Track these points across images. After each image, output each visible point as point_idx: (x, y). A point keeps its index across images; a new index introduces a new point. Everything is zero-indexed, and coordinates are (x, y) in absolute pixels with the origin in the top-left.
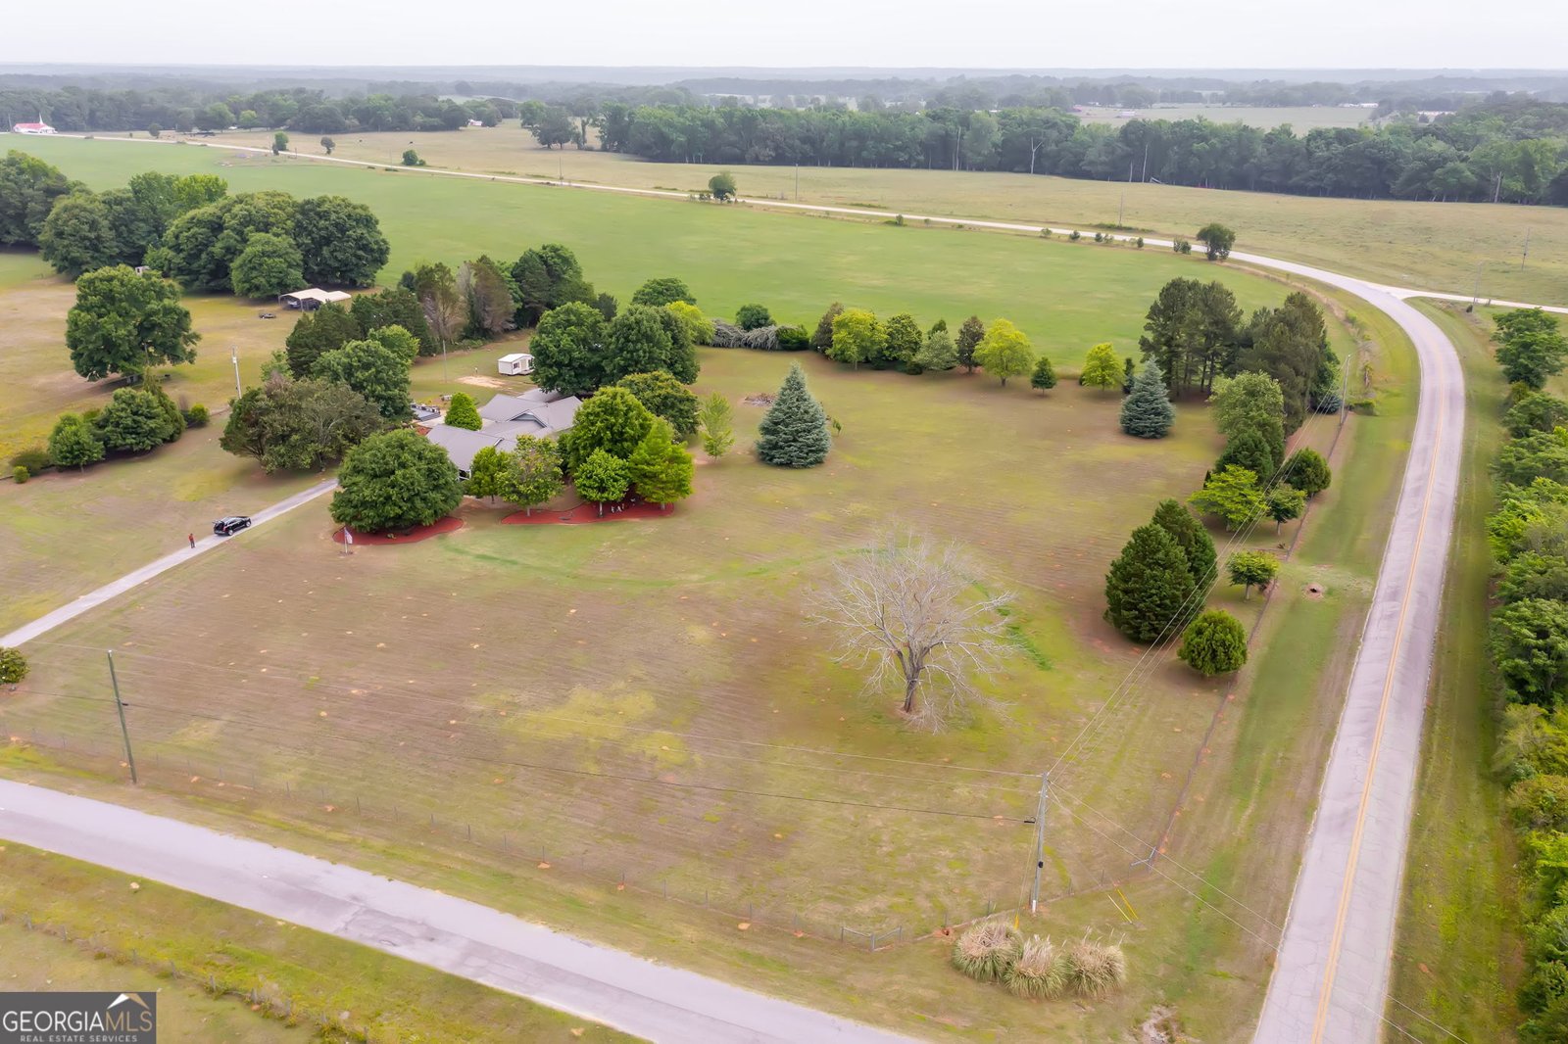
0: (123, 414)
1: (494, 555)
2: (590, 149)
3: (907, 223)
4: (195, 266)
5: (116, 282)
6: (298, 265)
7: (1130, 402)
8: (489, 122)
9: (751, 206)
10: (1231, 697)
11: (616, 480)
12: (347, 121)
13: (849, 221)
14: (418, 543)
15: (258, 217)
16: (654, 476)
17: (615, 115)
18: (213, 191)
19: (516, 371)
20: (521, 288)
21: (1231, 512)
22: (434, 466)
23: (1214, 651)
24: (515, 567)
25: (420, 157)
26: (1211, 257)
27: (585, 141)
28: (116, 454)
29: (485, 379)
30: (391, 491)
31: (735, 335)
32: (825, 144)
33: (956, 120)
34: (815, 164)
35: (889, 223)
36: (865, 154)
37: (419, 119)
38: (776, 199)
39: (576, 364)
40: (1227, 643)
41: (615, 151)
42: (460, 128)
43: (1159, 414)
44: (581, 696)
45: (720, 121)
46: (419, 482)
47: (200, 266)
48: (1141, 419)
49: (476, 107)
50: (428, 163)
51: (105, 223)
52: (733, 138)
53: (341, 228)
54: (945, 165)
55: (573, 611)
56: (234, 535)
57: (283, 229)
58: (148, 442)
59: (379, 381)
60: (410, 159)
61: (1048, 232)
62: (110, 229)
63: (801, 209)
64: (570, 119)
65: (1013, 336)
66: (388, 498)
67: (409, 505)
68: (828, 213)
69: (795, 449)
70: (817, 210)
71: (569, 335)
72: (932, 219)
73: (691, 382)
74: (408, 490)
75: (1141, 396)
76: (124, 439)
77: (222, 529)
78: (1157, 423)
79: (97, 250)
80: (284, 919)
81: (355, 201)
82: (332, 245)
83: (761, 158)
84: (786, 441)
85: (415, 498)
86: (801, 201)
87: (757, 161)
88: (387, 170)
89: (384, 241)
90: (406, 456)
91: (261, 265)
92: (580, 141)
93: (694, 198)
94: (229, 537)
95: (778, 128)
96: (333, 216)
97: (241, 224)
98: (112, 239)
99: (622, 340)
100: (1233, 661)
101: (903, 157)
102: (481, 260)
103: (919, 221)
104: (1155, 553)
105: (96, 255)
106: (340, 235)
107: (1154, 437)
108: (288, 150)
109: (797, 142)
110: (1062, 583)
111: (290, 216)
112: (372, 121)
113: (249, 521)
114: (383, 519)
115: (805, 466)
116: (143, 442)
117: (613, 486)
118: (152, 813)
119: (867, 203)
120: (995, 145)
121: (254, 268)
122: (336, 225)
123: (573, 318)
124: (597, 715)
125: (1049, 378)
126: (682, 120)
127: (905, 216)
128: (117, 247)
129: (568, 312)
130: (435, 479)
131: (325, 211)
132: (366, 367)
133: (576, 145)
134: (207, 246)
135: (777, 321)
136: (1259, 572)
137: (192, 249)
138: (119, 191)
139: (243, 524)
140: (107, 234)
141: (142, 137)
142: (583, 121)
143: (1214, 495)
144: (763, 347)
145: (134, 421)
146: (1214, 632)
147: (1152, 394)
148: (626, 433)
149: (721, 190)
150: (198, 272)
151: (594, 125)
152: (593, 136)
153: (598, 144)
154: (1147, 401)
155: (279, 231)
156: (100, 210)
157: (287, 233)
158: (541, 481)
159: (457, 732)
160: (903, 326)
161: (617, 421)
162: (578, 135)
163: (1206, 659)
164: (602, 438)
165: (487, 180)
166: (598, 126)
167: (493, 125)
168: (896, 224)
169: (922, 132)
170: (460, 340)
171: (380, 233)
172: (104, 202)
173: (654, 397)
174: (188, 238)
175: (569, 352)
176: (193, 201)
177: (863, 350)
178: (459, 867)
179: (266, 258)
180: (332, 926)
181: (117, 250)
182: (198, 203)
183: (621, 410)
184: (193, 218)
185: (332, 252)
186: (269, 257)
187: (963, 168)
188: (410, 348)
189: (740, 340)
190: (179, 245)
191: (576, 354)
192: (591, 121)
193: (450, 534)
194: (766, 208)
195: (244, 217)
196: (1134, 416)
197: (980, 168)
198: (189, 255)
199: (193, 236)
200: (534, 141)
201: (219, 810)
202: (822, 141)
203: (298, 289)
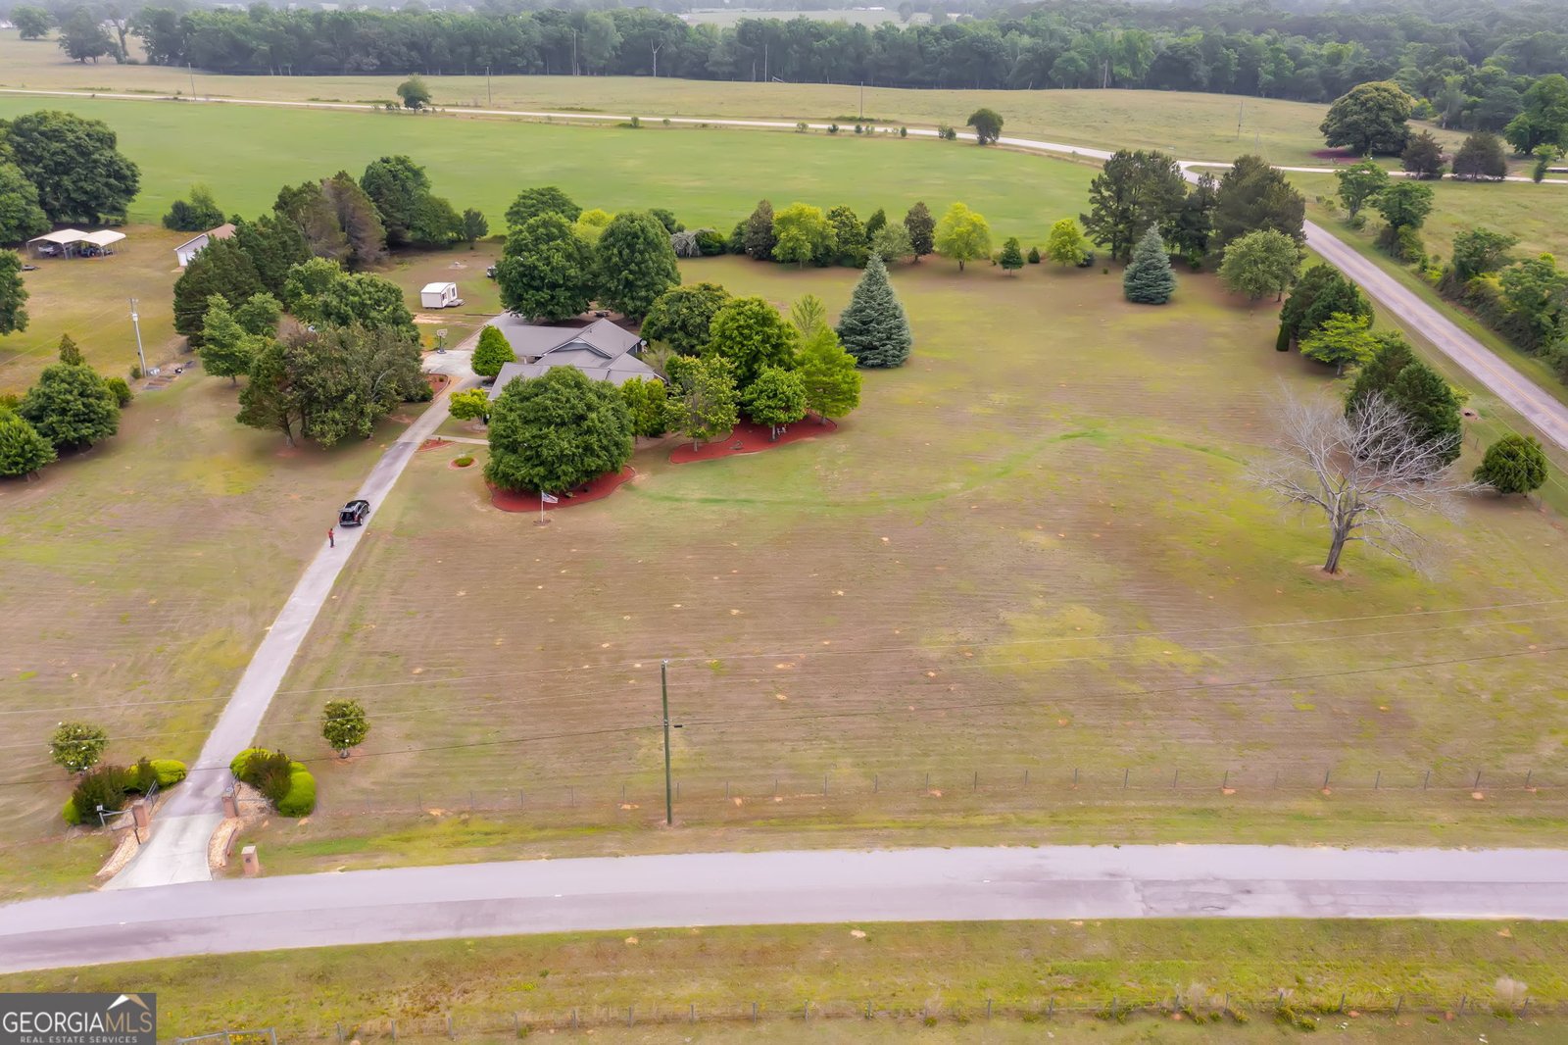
2: (134, 63)
3: (644, 125)
6: (35, 201)
10: (1543, 511)
13: (574, 123)
17: (163, 21)
19: (446, 302)
24: (759, 505)
26: (982, 142)
27: (125, 54)
30: (590, 439)
32: (434, 50)
34: (424, 74)
35: (624, 125)
38: (468, 106)
43: (1168, 280)
44: (1020, 621)
45: (308, 26)
48: (1152, 286)
61: (805, 127)
63: (517, 116)
64: (101, 27)
66: (587, 447)
68: (550, 118)
69: (891, 347)
70: (530, 117)
72: (671, 120)
75: (1150, 264)
77: (353, 519)
78: (1168, 288)
82: (74, 173)
83: (364, 67)
84: (880, 341)
87: (358, 70)
92: (119, 53)
95: (379, 33)
96: (68, 136)
101: (522, 62)
102: (339, 178)
103: (659, 122)
109: (404, 48)
111: (6, 139)
124: (1060, 635)
125: (1019, 258)
127: (641, 118)
131: (54, 130)
133: (113, 59)
147: (1159, 261)
149: (414, 99)
151: (135, 33)
152: (135, 47)
153: (142, 56)
154: (1156, 268)
157: (9, 161)
159: (949, 683)
160: (848, 218)
162: (116, 48)
166: (141, 35)
168: (630, 126)
180: (1133, 909)
185: (75, 183)
192: (131, 28)
196: (1144, 284)
197: (601, 72)
200: (65, 56)
202: (430, 47)
203: (48, 231)
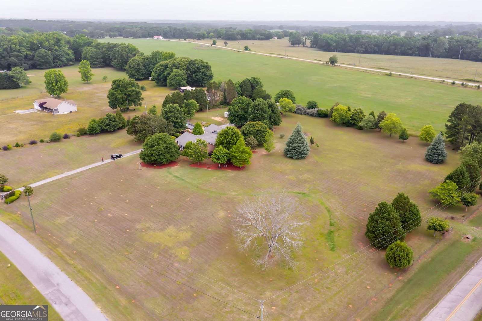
0: (106, 120)
1: (179, 176)
2: (307, 47)
3: (394, 75)
4: (159, 78)
5: (121, 82)
6: (185, 79)
7: (429, 149)
8: (279, 37)
9: (342, 67)
10: (400, 278)
11: (223, 157)
12: (238, 37)
13: (373, 73)
14: (161, 169)
15: (177, 64)
16: (236, 157)
17: (316, 36)
18: (171, 56)
20: (241, 90)
21: (443, 200)
22: (169, 146)
23: (395, 258)
24: (183, 181)
25: (249, 48)
27: (305, 44)
28: (104, 131)
29: (220, 118)
30: (153, 152)
31: (304, 110)
32: (382, 47)
33: (432, 40)
34: (379, 54)
35: (387, 75)
36: (396, 51)
37: (258, 36)
38: (352, 65)
39: (239, 116)
40: (401, 256)
41: (315, 48)
42: (270, 39)
43: (440, 155)
44: (171, 230)
45: (348, 39)
46: (162, 150)
47: (161, 78)
48: (432, 156)
49: (277, 33)
50: (251, 50)
51: (142, 64)
52: (351, 44)
53: (199, 68)
54: (426, 55)
55: (189, 199)
56: (116, 160)
57: (183, 68)
58: (112, 129)
59: (175, 117)
60: (246, 49)
61: (444, 81)
62: (143, 66)
64: (302, 37)
65: (395, 119)
66: (152, 154)
67: (158, 157)
69: (294, 152)
70: (363, 69)
71: (238, 107)
72: (402, 74)
73: (278, 125)
74: (159, 152)
75: (433, 147)
76: (106, 127)
77: (113, 157)
78: (439, 158)
79: (139, 72)
80: (35, 286)
81: (205, 61)
82: (196, 74)
83: (360, 51)
84: (292, 150)
85: (161, 155)
86: (360, 66)
87: (358, 52)
88: (238, 51)
89: (212, 74)
90: (160, 142)
91: (174, 78)
92: (304, 44)
93: (324, 64)
94: (114, 160)
95: (367, 41)
96: (197, 65)
97: (172, 66)
98: (143, 69)
99: (253, 110)
100: (402, 264)
101: (410, 52)
102: (228, 81)
103: (397, 75)
104: (384, 214)
105: (138, 73)
106: (198, 71)
107: (436, 163)
108: (216, 45)
109: (373, 46)
110: (362, 217)
111: (186, 65)
112: (244, 37)
113: (122, 156)
114: (151, 161)
115: (298, 159)
116: (111, 129)
117: (222, 159)
118: (30, 243)
119: (382, 68)
120: (446, 49)
121: (173, 79)
122: (197, 68)
123: (241, 101)
124: (171, 237)
125: (405, 136)
126: (335, 38)
127: (392, 73)
128: (145, 71)
129: (240, 99)
130: (168, 150)
131: (195, 64)
132: (172, 112)
133: (303, 45)
134: (163, 72)
135: (319, 107)
136: (438, 227)
137: (159, 73)
138: (148, 56)
139: (119, 156)
140: (142, 67)
141: (182, 40)
142: (306, 38)
143: (437, 191)
144: (312, 115)
145: (109, 122)
146: (397, 250)
147: (438, 147)
148: (231, 141)
149: (333, 61)
150: (160, 80)
151: (309, 39)
152: (308, 43)
153: (309, 45)
154: (435, 149)
155: (182, 69)
156: (141, 61)
157: (184, 70)
158: (199, 154)
159: (126, 234)
160: (358, 112)
161: (229, 137)
162: (303, 42)
163: (392, 260)
164: (223, 143)
165: (264, 55)
166: (310, 39)
167: (280, 39)
168: (389, 75)
169: (418, 44)
170: (220, 105)
171: (211, 71)
172: (143, 59)
173: (254, 130)
174: (159, 70)
175: (238, 112)
176: (165, 59)
177: (342, 119)
178: (95, 281)
179: (176, 77)
180: (45, 292)
181: (144, 72)
182: (167, 60)
183: (230, 134)
184: (161, 64)
185: (195, 76)
186: (177, 76)
187: (433, 56)
188: (195, 107)
189: (306, 112)
190: (156, 71)
191: (240, 113)
192: (308, 38)
193: (172, 168)
194: (346, 68)
195: (173, 64)
196: (429, 154)
197: (439, 57)
198: (158, 74)
199: (160, 69)
200: (290, 44)
201: (49, 246)
202: (382, 46)
203: (184, 86)
